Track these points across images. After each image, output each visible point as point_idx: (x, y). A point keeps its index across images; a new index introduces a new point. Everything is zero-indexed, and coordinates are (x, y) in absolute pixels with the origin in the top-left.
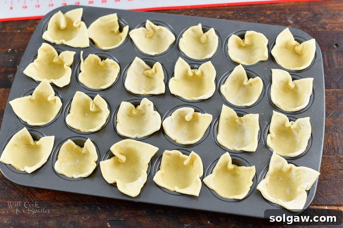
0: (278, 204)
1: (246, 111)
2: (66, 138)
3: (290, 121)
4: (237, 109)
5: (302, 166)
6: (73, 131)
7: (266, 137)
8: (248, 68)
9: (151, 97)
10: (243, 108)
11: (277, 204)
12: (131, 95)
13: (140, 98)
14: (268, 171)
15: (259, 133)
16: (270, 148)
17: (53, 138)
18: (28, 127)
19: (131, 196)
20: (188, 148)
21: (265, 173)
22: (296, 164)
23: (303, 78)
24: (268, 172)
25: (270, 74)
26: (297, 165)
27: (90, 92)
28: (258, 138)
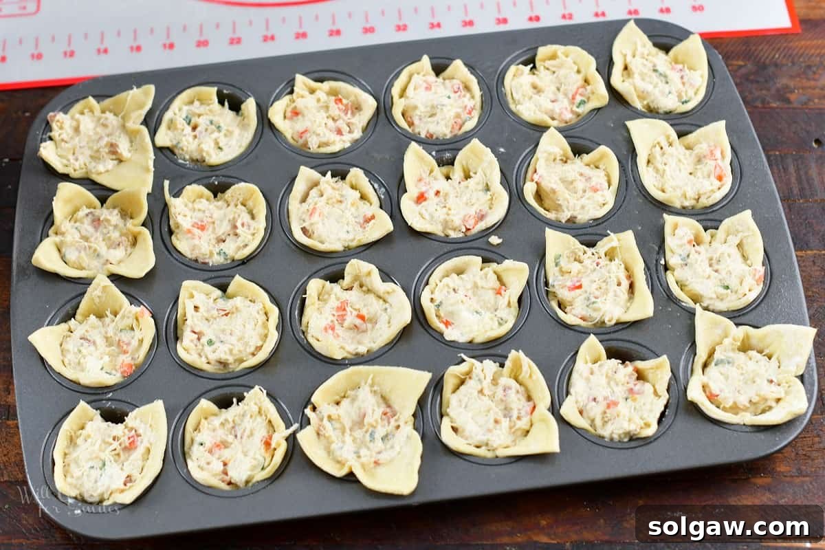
0: (744, 425)
1: (599, 232)
2: (191, 399)
3: (705, 231)
4: (577, 231)
5: (768, 323)
6: (202, 377)
7: (664, 279)
8: (570, 133)
9: (366, 250)
10: (590, 227)
11: (742, 423)
12: (314, 258)
13: (339, 260)
14: (695, 354)
15: (645, 273)
16: (683, 302)
17: (158, 406)
18: (87, 396)
19: (400, 493)
20: (494, 349)
21: (689, 361)
22: (753, 324)
23: (700, 126)
24: (696, 357)
25: (626, 134)
26: (756, 325)
27: (213, 274)
28: (648, 284)
